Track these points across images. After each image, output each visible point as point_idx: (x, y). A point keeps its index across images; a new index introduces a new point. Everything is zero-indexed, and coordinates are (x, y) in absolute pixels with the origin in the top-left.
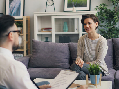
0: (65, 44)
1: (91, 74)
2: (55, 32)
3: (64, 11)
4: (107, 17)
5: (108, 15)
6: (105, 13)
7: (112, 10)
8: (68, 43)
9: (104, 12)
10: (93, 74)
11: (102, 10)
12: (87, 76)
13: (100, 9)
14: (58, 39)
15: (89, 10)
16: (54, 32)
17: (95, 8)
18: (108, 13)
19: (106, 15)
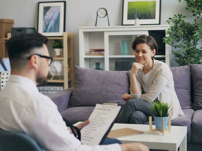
0: (123, 73)
1: (156, 116)
2: (110, 55)
3: (123, 25)
4: (184, 33)
5: (186, 30)
6: (182, 28)
7: (191, 24)
8: (127, 72)
9: (180, 27)
10: (158, 115)
11: (177, 23)
12: (150, 118)
13: (175, 22)
14: (114, 65)
15: (158, 23)
16: (107, 55)
17: (168, 21)
18: (185, 28)
19: (183, 31)
